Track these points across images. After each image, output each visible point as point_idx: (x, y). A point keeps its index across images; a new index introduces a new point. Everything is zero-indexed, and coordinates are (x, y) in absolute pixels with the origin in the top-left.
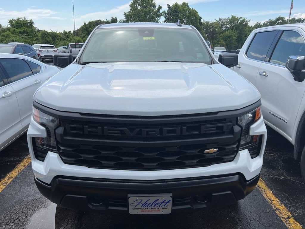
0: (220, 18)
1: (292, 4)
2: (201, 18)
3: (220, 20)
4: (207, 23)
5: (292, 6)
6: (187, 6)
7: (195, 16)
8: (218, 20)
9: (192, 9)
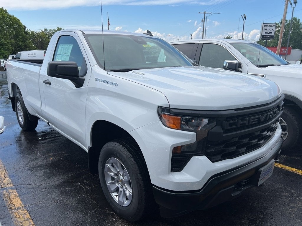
0: (46, 28)
1: (108, 21)
2: (25, 27)
3: (46, 30)
4: (33, 33)
5: (109, 23)
6: (6, 12)
7: (18, 24)
8: (43, 30)
9: (13, 16)
